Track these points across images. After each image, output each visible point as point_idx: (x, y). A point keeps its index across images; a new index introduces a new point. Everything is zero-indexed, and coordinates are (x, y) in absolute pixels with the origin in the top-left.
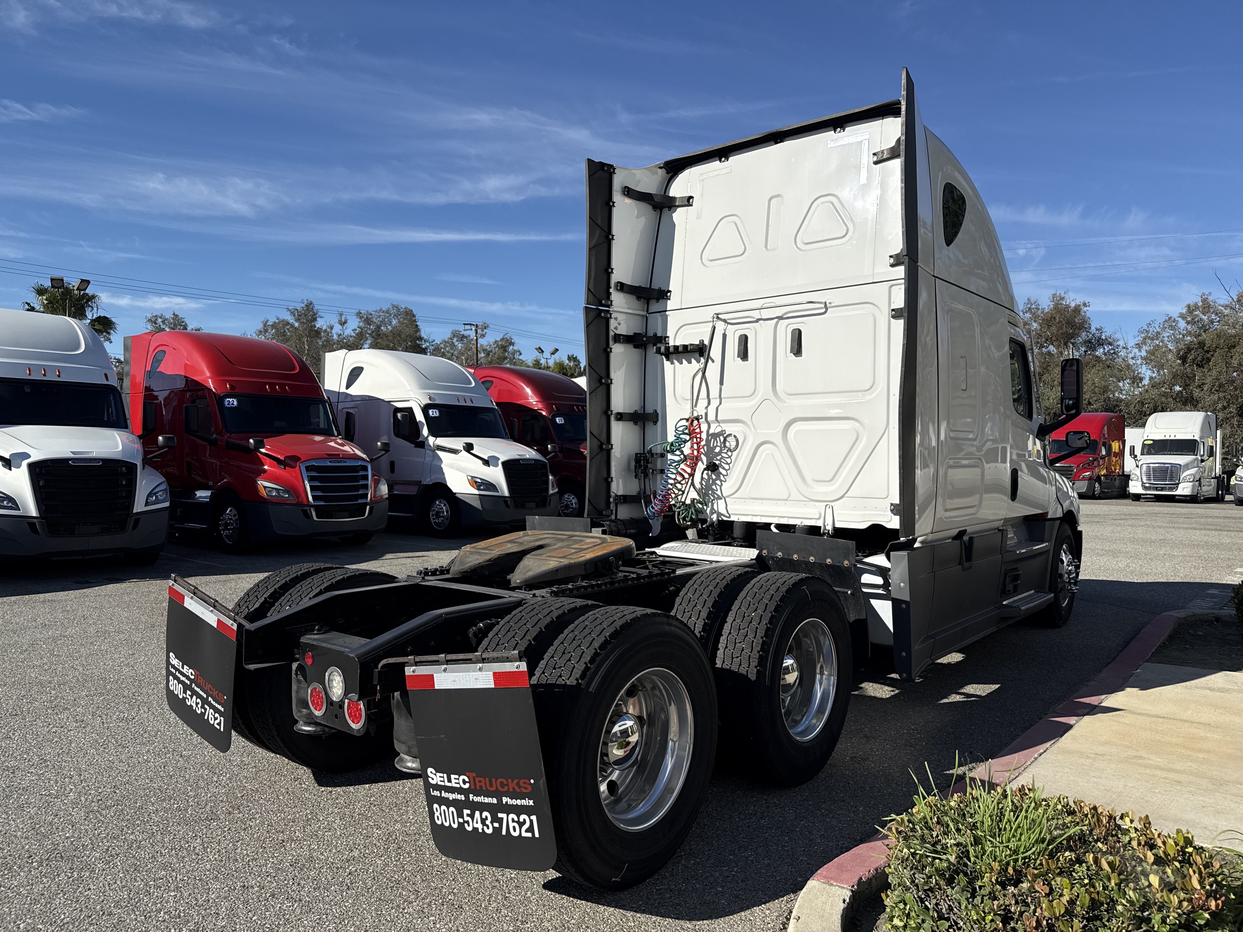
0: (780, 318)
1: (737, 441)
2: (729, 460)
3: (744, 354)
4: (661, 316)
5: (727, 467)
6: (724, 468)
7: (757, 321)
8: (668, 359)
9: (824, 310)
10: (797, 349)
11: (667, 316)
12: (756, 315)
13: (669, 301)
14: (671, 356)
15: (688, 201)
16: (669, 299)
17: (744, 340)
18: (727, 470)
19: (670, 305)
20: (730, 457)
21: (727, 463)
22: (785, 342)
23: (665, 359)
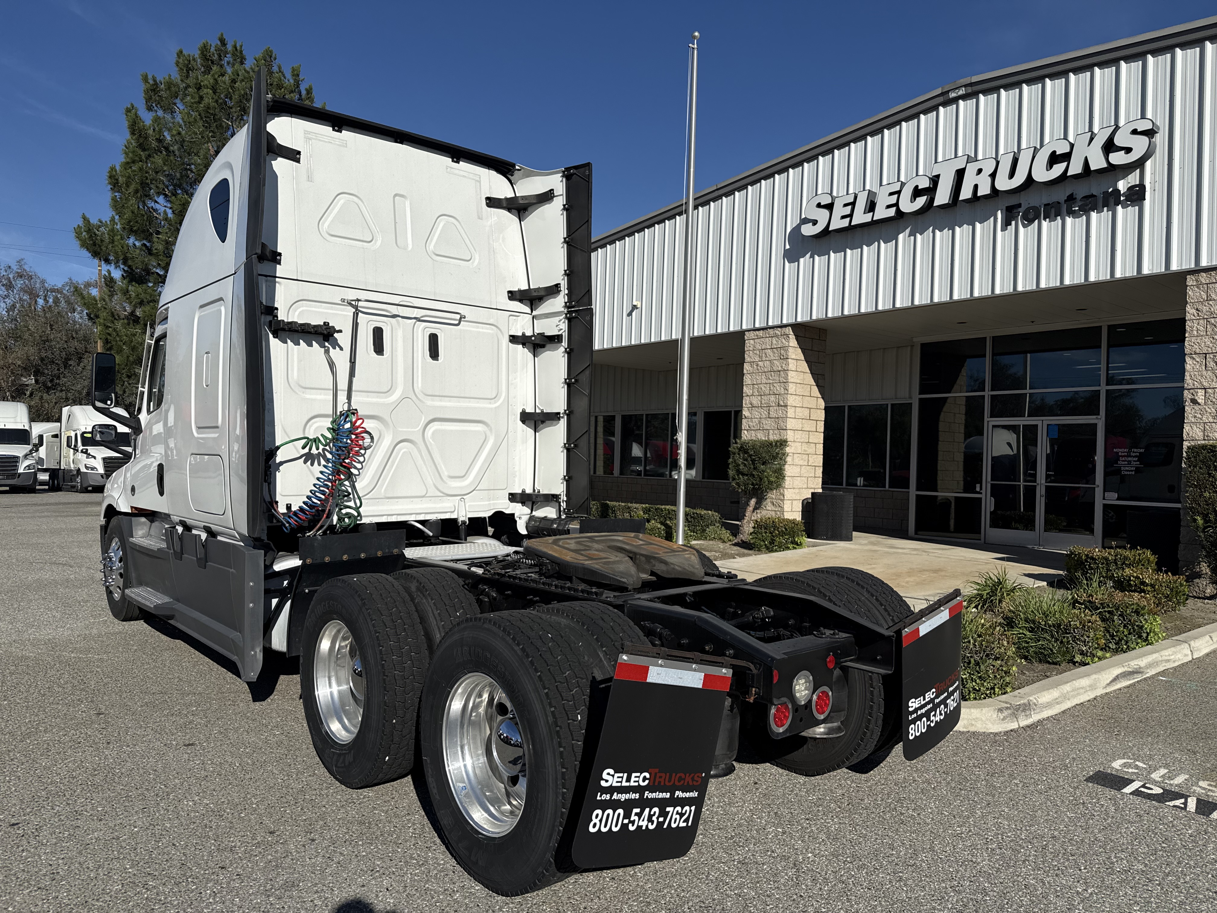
0: (418, 319)
1: (372, 438)
2: (361, 459)
3: (379, 348)
4: (266, 281)
5: (359, 466)
6: (355, 468)
7: (394, 316)
8: (276, 336)
9: (457, 322)
10: (434, 353)
11: (275, 282)
12: (394, 310)
13: (278, 266)
14: (280, 333)
15: (294, 155)
16: (280, 264)
17: (378, 333)
18: (358, 470)
19: (280, 270)
20: (363, 455)
21: (359, 462)
22: (423, 345)
23: (271, 336)
